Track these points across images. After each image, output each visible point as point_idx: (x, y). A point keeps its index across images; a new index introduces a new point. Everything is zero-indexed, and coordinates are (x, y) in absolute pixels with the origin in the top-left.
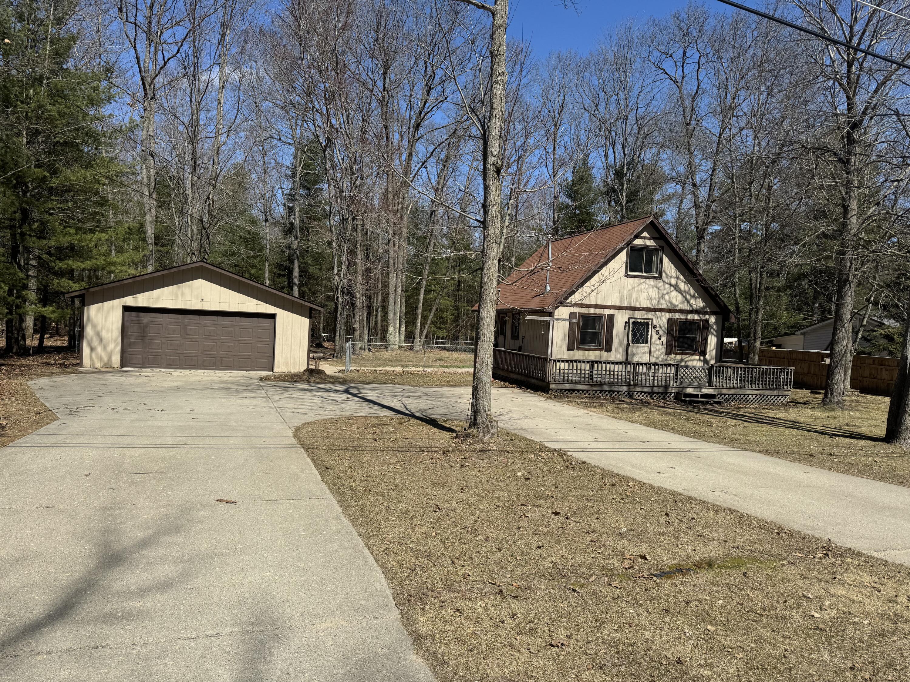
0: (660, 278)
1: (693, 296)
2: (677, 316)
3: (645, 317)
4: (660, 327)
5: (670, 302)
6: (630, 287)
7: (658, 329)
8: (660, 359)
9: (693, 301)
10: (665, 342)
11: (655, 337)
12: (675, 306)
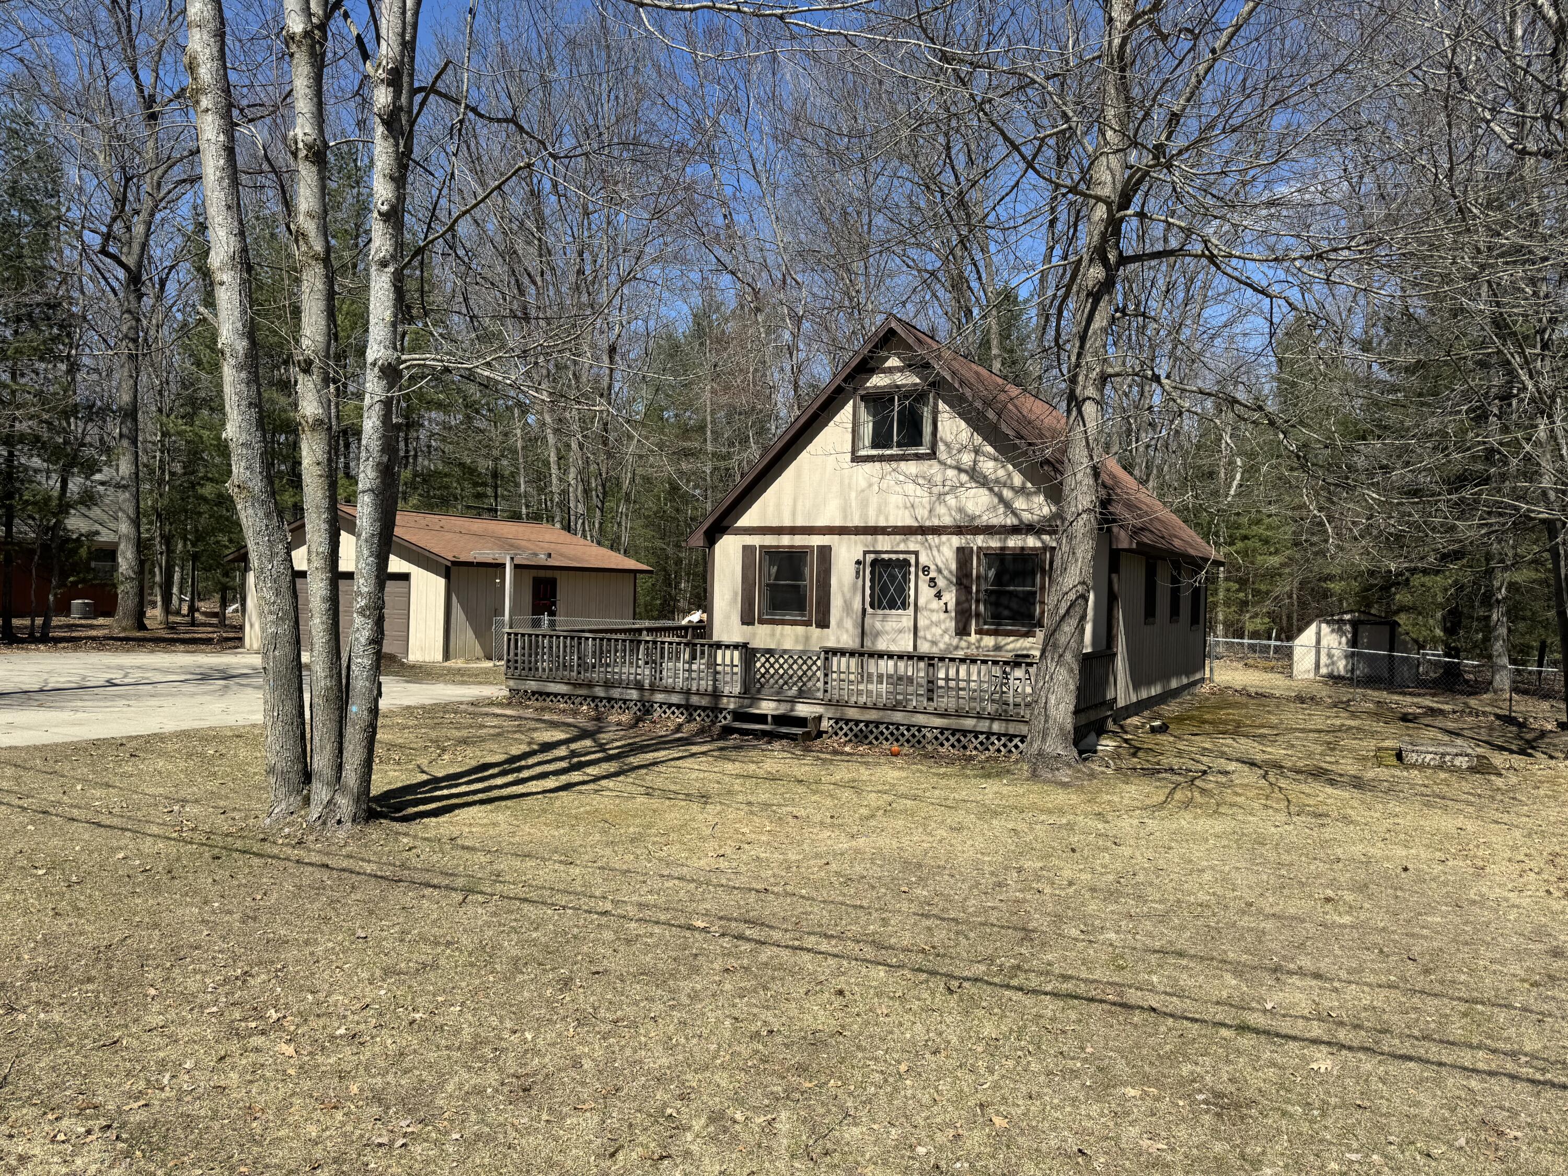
0: (933, 455)
1: (1021, 491)
2: (980, 541)
3: (902, 547)
4: (939, 571)
5: (960, 510)
6: (863, 484)
7: (932, 575)
8: (942, 646)
9: (1020, 504)
10: (952, 606)
11: (926, 593)
12: (973, 518)
